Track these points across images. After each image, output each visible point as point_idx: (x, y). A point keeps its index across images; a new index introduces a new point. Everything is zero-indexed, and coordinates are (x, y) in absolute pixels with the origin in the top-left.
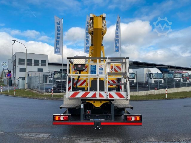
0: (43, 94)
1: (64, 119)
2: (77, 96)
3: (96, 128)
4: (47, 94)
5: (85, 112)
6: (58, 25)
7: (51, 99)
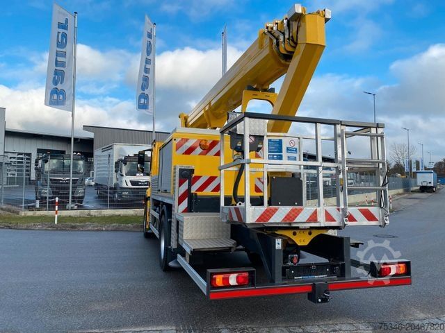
0: (18, 213)
1: (237, 282)
2: (273, 217)
3: (320, 300)
4: (30, 213)
5: (285, 259)
6: (62, 31)
7: (56, 228)
